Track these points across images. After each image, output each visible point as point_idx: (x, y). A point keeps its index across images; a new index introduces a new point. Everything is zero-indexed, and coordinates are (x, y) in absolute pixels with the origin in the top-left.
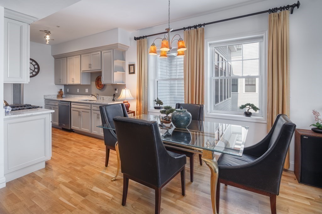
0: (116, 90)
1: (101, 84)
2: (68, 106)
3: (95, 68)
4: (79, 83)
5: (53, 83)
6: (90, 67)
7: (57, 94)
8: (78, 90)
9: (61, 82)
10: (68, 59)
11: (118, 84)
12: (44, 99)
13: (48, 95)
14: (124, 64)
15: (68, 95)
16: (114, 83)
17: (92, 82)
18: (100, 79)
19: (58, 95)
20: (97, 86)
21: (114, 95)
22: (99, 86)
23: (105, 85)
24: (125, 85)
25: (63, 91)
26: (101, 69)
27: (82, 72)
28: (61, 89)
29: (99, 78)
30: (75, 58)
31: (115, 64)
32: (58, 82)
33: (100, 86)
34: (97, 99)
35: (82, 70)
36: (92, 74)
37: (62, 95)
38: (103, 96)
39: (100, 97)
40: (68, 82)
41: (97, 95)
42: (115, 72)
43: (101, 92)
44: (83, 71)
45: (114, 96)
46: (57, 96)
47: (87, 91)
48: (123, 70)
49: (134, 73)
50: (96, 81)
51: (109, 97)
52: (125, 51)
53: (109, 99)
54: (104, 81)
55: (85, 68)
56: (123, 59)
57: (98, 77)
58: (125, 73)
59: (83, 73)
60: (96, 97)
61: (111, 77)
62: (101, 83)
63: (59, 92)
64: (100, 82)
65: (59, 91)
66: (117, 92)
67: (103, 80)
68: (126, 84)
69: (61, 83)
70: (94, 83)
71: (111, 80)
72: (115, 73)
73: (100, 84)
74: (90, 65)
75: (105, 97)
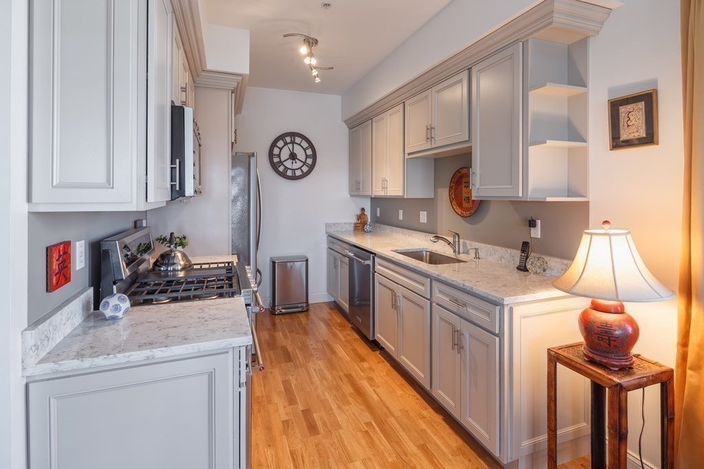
0: (532, 224)
1: (468, 199)
2: (369, 265)
3: (448, 138)
4: (400, 193)
5: (345, 193)
6: (430, 138)
7: (354, 220)
8: (401, 212)
9: (359, 189)
10: (374, 123)
11: (548, 199)
12: (326, 233)
13: (334, 224)
14: (579, 103)
15: (379, 225)
16: (531, 195)
17: (439, 190)
18: (464, 180)
19: (355, 224)
20: (454, 202)
21: (525, 247)
22: (460, 205)
23: (481, 202)
24: (587, 203)
25: (368, 213)
26: (469, 140)
27: (407, 157)
28: (363, 209)
29: (461, 177)
30: (390, 115)
31: (533, 107)
32: (356, 189)
33: (465, 204)
34: (455, 251)
35: (407, 152)
36: (438, 162)
37: (365, 223)
38: (476, 245)
39: (465, 244)
40: (374, 189)
41: (454, 237)
42: (531, 145)
43: (468, 225)
44: (409, 154)
45: (523, 251)
46: (353, 225)
47: (423, 217)
48: (574, 132)
49: (650, 138)
50: (451, 188)
51: (500, 250)
52: (583, 42)
53: (501, 258)
54: (479, 187)
55: (417, 142)
56: (576, 77)
57: (458, 171)
58: (585, 150)
59: (412, 160)
60: (449, 243)
61: (514, 166)
62: (470, 192)
63: (359, 217)
64: (464, 190)
65: (359, 213)
66: (536, 233)
67: (478, 185)
68: (593, 197)
69: (361, 194)
70: (444, 194)
71: (512, 180)
72: (532, 149)
73: (464, 195)
74: (430, 129)
75: (484, 249)
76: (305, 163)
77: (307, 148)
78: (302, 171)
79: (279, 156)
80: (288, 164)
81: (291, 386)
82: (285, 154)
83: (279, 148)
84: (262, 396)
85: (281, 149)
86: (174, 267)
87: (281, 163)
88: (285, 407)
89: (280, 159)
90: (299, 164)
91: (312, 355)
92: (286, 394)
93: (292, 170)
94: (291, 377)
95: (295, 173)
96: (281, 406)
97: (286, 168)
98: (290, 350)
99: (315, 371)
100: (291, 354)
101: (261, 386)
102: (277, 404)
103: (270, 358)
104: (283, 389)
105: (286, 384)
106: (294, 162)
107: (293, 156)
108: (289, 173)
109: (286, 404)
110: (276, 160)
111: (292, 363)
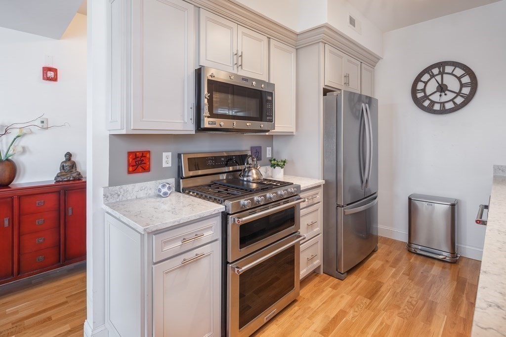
76: (458, 94)
77: (462, 76)
78: (455, 103)
79: (424, 90)
80: (435, 98)
81: (341, 319)
82: (432, 87)
83: (424, 82)
84: (312, 309)
85: (426, 83)
86: (248, 178)
87: (426, 97)
88: (315, 331)
89: (425, 93)
90: (450, 96)
91: (398, 307)
92: (331, 322)
93: (441, 103)
94: (351, 312)
95: (444, 106)
96: (313, 327)
97: (433, 103)
98: (383, 289)
99: (382, 323)
100: (379, 293)
101: (321, 302)
102: (313, 323)
103: (357, 285)
104: (332, 316)
105: (342, 313)
106: (443, 94)
107: (442, 88)
108: (437, 107)
109: (319, 330)
110: (420, 95)
111: (368, 301)
